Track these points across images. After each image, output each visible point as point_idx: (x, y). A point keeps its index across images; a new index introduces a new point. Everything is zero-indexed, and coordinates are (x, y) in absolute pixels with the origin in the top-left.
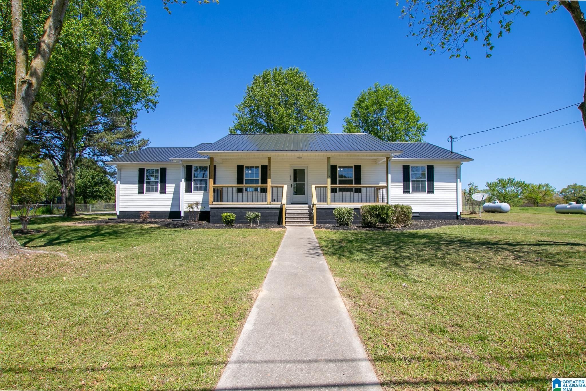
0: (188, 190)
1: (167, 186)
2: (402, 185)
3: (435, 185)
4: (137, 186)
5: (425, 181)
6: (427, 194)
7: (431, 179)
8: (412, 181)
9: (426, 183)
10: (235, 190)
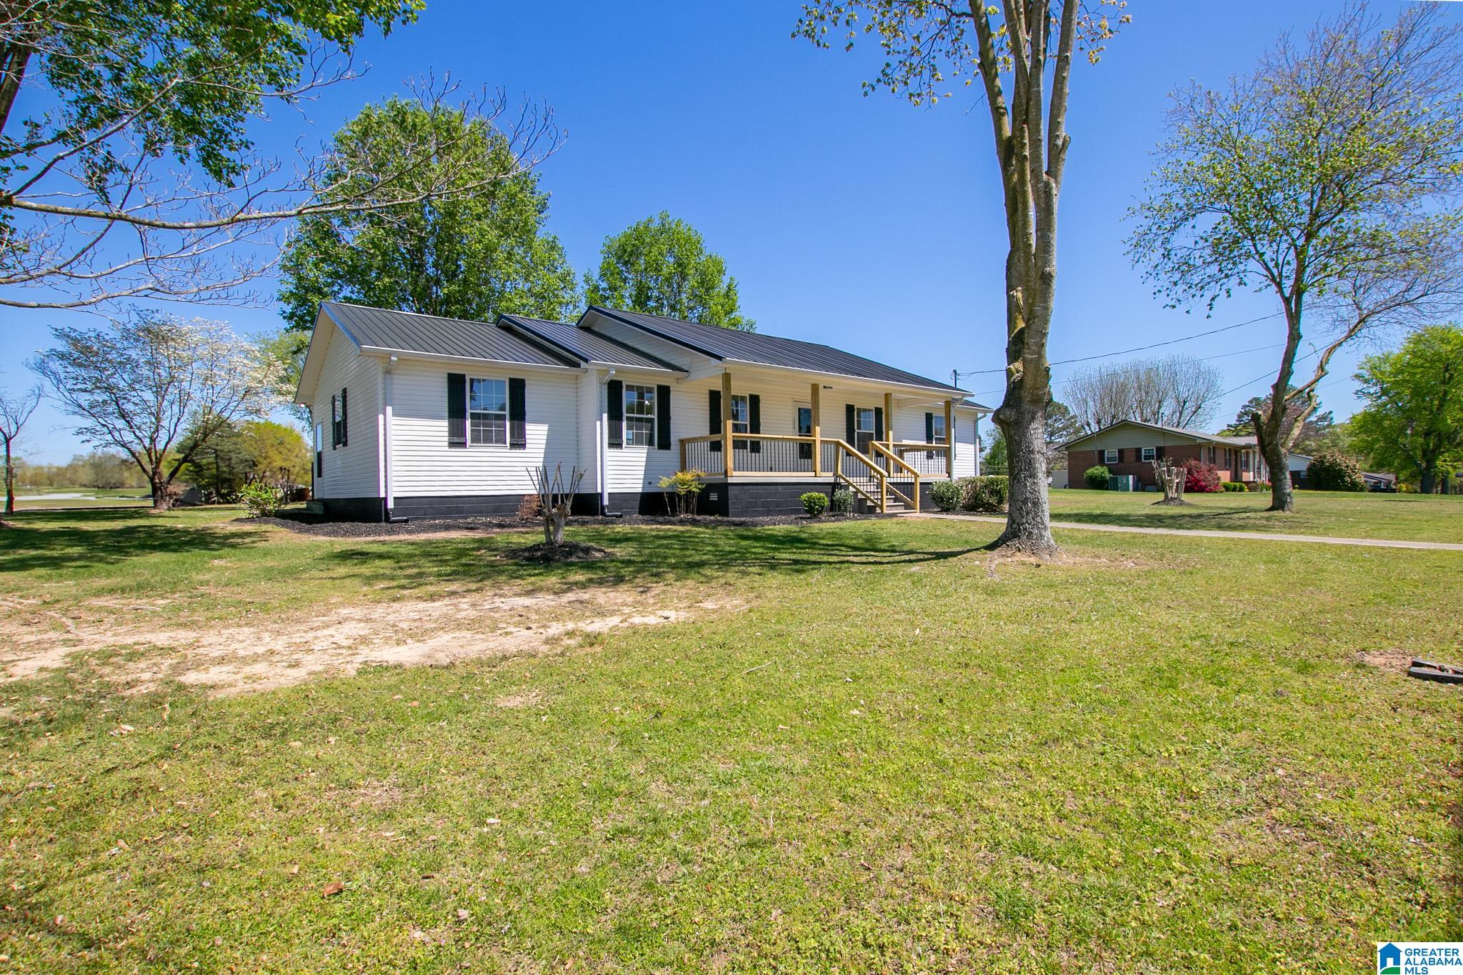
0: (615, 443)
1: (530, 428)
4: (445, 423)
10: (707, 445)
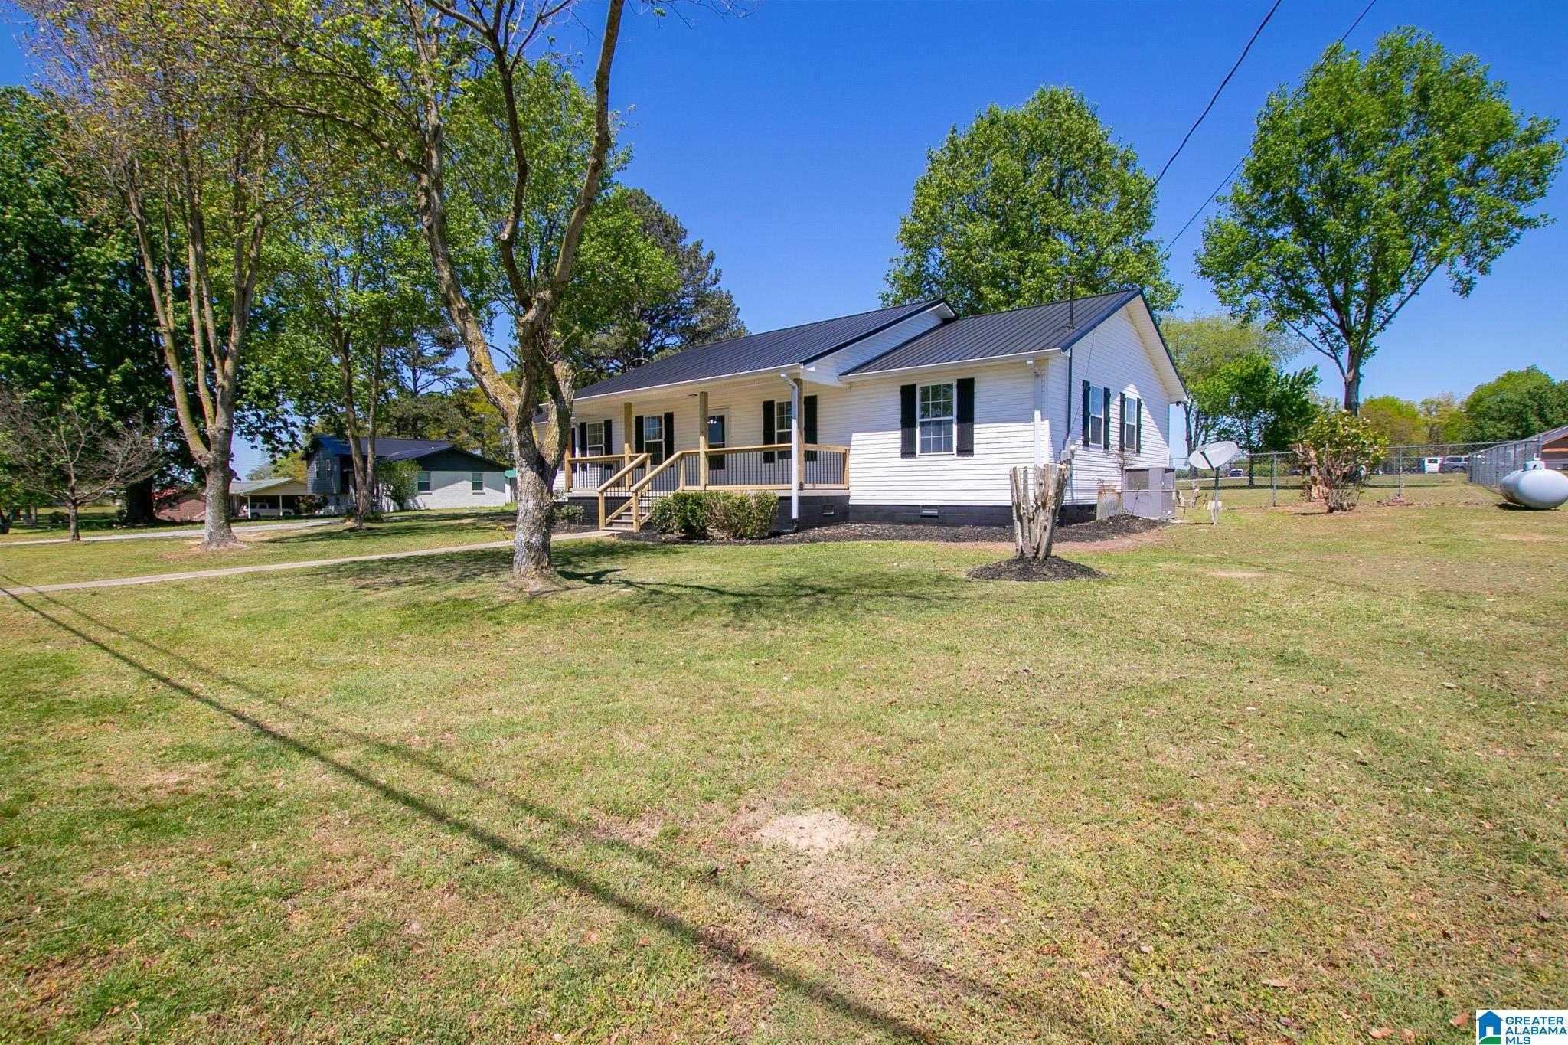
2: (899, 435)
3: (975, 431)
5: (951, 422)
6: (955, 457)
7: (966, 417)
8: (922, 424)
9: (955, 427)
